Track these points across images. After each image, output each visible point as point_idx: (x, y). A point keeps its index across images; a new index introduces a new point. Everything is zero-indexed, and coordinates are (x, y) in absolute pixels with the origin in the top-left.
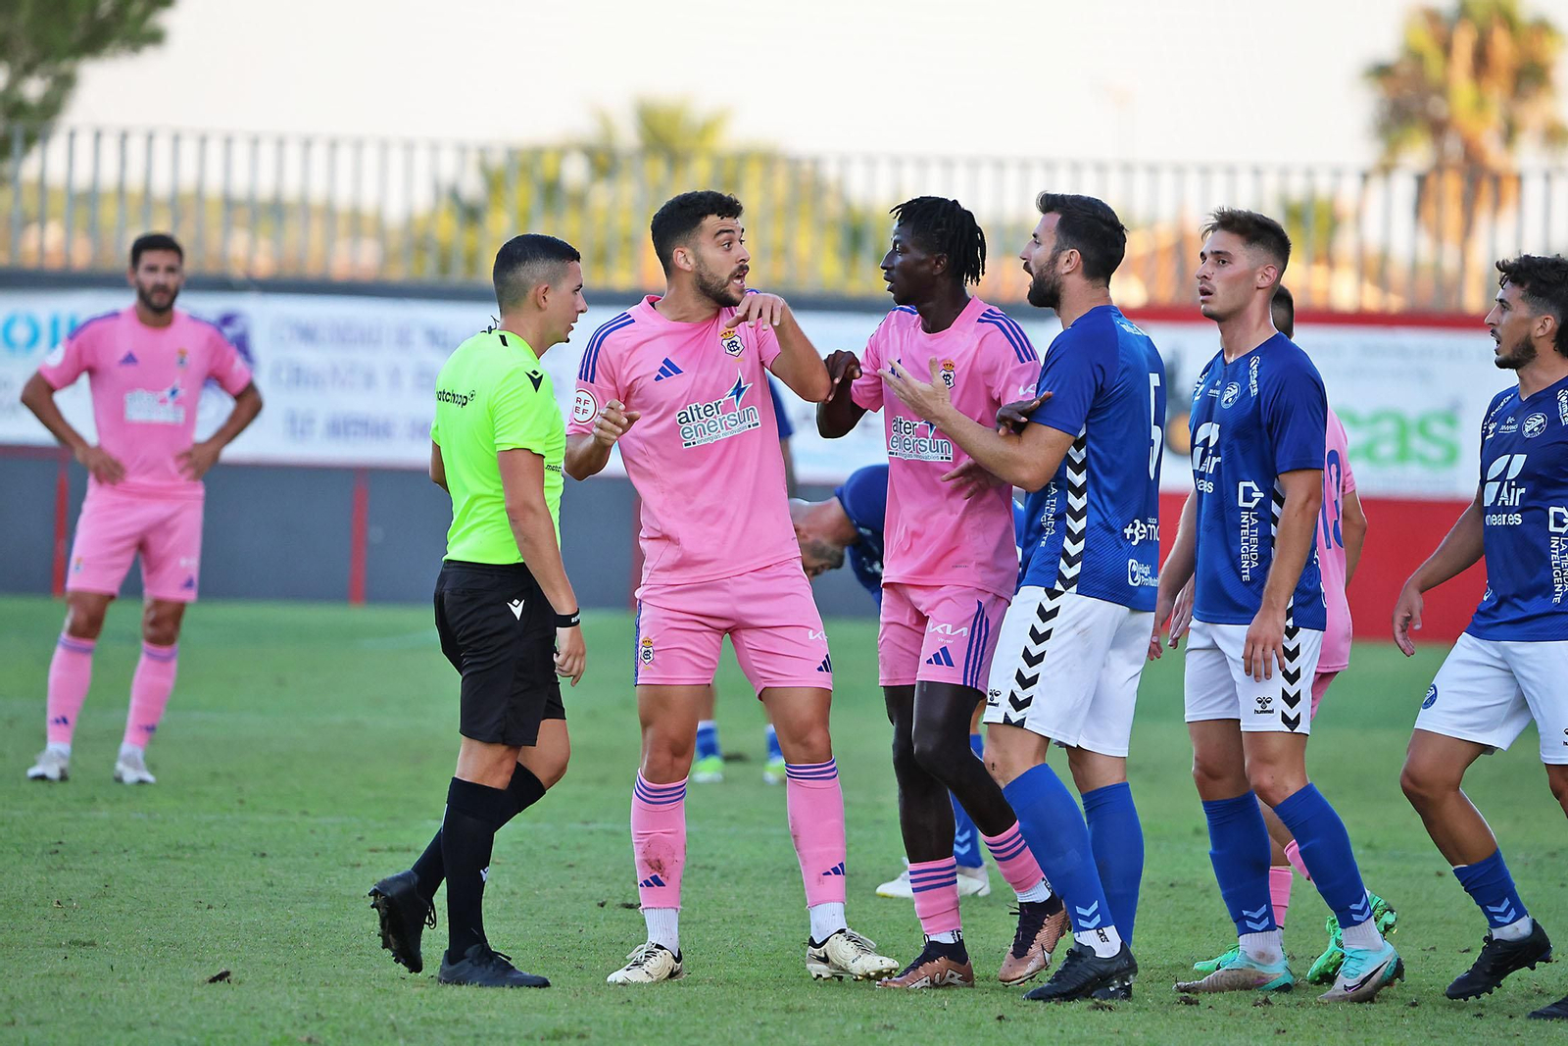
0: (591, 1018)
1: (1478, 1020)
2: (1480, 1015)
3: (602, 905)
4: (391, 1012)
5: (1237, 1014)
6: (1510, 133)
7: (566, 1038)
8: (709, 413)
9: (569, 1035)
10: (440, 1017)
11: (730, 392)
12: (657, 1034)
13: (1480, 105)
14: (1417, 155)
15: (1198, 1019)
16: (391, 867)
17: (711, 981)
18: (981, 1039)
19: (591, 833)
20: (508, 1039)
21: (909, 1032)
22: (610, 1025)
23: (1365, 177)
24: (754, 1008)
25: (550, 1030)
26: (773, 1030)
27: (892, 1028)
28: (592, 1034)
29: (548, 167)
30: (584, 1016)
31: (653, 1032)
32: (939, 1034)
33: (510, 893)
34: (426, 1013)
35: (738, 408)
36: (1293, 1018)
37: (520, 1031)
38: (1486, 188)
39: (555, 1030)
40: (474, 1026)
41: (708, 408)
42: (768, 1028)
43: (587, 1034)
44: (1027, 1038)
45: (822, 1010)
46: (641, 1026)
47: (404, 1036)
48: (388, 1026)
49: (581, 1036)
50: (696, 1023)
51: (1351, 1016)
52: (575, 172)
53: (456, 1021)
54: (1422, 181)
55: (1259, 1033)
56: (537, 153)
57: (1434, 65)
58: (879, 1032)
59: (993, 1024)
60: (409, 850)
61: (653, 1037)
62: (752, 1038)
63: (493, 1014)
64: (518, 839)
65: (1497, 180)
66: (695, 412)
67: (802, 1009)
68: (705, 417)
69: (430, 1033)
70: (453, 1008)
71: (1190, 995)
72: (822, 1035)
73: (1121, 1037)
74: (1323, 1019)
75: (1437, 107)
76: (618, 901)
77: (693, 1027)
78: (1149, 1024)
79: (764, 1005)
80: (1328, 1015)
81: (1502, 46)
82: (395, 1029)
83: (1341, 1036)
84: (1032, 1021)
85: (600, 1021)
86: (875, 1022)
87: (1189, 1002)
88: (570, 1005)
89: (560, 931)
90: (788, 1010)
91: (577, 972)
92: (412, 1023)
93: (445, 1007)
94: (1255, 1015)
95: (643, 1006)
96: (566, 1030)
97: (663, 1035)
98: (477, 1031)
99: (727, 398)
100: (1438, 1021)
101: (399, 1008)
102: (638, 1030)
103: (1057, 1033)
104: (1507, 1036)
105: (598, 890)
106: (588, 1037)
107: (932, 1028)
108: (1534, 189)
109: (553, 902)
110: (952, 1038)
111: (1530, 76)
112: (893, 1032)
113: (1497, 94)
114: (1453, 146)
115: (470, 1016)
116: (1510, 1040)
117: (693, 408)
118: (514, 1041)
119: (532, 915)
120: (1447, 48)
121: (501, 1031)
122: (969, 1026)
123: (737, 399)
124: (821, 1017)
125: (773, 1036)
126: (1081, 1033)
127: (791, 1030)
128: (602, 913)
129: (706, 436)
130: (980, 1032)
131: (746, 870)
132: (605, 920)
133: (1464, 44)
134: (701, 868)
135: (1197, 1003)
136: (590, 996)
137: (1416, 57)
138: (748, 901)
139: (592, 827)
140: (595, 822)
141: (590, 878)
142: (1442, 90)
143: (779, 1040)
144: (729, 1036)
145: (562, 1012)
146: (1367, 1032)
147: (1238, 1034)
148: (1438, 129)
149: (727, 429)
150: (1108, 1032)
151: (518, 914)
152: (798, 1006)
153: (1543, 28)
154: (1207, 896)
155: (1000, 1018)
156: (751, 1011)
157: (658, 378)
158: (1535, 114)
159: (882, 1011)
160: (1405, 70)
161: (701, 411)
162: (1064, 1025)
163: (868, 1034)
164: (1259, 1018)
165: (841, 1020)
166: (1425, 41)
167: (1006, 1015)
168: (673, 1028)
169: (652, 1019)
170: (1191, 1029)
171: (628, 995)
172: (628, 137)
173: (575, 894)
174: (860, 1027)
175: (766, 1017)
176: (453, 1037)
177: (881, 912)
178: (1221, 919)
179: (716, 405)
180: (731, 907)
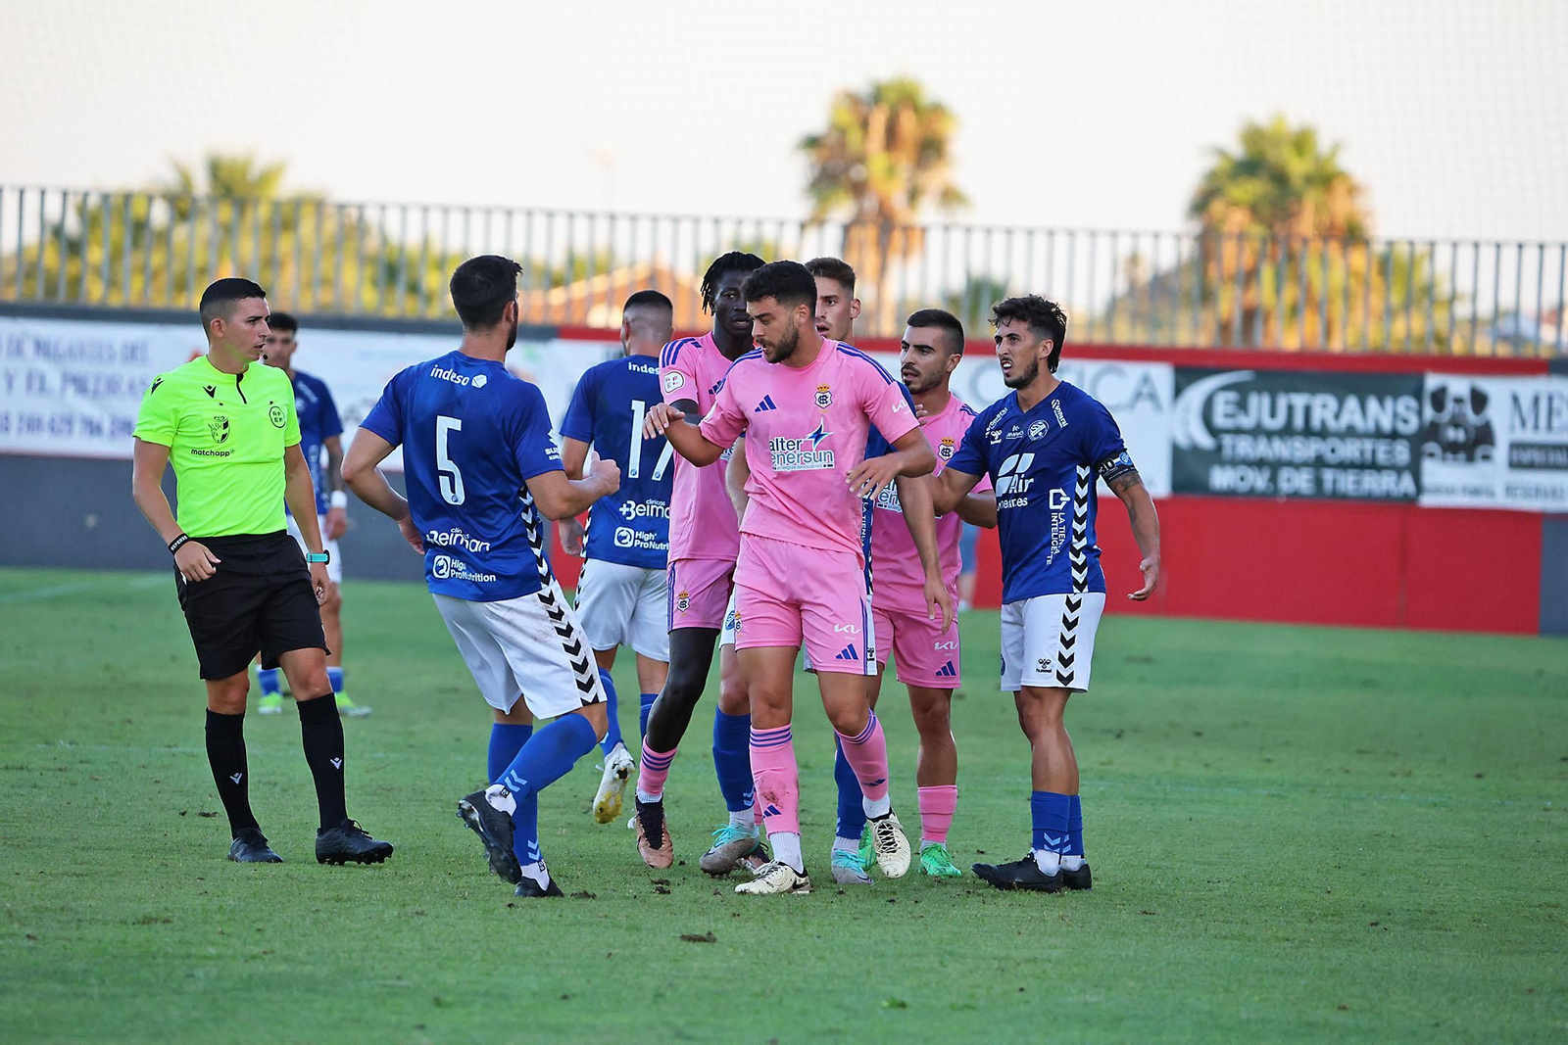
0: (174, 906)
1: (891, 904)
2: (892, 901)
3: (183, 814)
4: (8, 901)
5: (701, 901)
6: (914, 195)
7: (153, 922)
8: (791, 447)
9: (156, 920)
10: (49, 906)
11: (810, 435)
12: (230, 919)
13: (891, 171)
14: (843, 210)
15: (670, 905)
16: (7, 782)
17: (274, 876)
18: (495, 922)
19: (174, 755)
20: (105, 923)
21: (437, 917)
22: (190, 911)
23: (803, 226)
24: (309, 898)
25: (140, 916)
26: (325, 916)
27: (422, 913)
28: (175, 919)
29: (138, 209)
30: (168, 905)
31: (226, 917)
32: (461, 919)
33: (106, 804)
34: (37, 902)
35: (814, 449)
36: (745, 904)
37: (116, 917)
38: (898, 237)
39: (145, 916)
40: (77, 913)
41: (791, 443)
42: (321, 915)
43: (171, 919)
44: (532, 921)
45: (366, 899)
46: (216, 913)
47: (19, 921)
48: (5, 913)
49: (167, 921)
50: (261, 910)
51: (791, 903)
52: (159, 214)
53: (62, 909)
54: (847, 229)
55: (719, 916)
56: (128, 198)
57: (854, 138)
58: (412, 917)
59: (505, 911)
60: (22, 768)
61: (225, 922)
62: (308, 921)
63: (93, 904)
64: (113, 760)
65: (907, 229)
66: (780, 444)
67: (349, 899)
68: (787, 450)
69: (40, 918)
70: (60, 898)
71: (664, 886)
72: (365, 920)
73: (608, 920)
74: (768, 905)
75: (857, 173)
76: (197, 811)
77: (259, 914)
78: (630, 910)
79: (317, 895)
80: (773, 902)
81: (908, 124)
82: (11, 916)
83: (784, 918)
84: (536, 907)
85: (183, 908)
86: (409, 910)
87: (662, 891)
88: (157, 895)
89: (148, 836)
90: (338, 900)
91: (162, 869)
92: (25, 910)
93: (53, 897)
94: (715, 902)
95: (218, 896)
96: (154, 916)
97: (234, 920)
98: (79, 917)
99: (806, 439)
100: (859, 905)
101: (15, 898)
102: (213, 915)
103: (556, 917)
104: (913, 917)
105: (181, 802)
106: (172, 922)
107: (455, 914)
108: (935, 238)
109: (142, 812)
110: (472, 921)
111: (930, 149)
112: (423, 917)
113: (904, 163)
114: (870, 204)
115: (73, 905)
116: (916, 920)
117: (780, 440)
118: (111, 925)
119: (125, 822)
120: (865, 124)
121: (99, 917)
122: (485, 911)
123: (816, 442)
124: (364, 905)
125: (325, 921)
126: (576, 917)
127: (339, 916)
128: (183, 821)
129: (785, 465)
130: (493, 916)
131: (302, 785)
132: (186, 825)
133: (879, 120)
134: (265, 784)
135: (669, 892)
136: (173, 888)
137: (841, 131)
138: (304, 810)
139: (174, 750)
140: (176, 746)
141: (173, 792)
142: (861, 159)
143: (330, 924)
144: (289, 920)
145: (150, 901)
146: (804, 915)
147: (701, 918)
148: (858, 189)
149: (802, 463)
150: (597, 916)
151: (113, 821)
152: (345, 896)
153: (938, 110)
154: (677, 807)
155: (510, 905)
156: (307, 900)
157: (758, 410)
158: (934, 180)
159: (414, 900)
160: (833, 139)
161: (785, 444)
162: (562, 910)
163: (403, 918)
164: (718, 904)
165: (380, 908)
166: (846, 117)
167: (515, 903)
168: (242, 914)
169: (225, 907)
170: (664, 914)
171: (204, 887)
172: (202, 186)
173: (161, 804)
174: (396, 913)
175: (319, 904)
176: (60, 922)
177: (414, 820)
178: (688, 825)
179: (798, 443)
180: (290, 816)
